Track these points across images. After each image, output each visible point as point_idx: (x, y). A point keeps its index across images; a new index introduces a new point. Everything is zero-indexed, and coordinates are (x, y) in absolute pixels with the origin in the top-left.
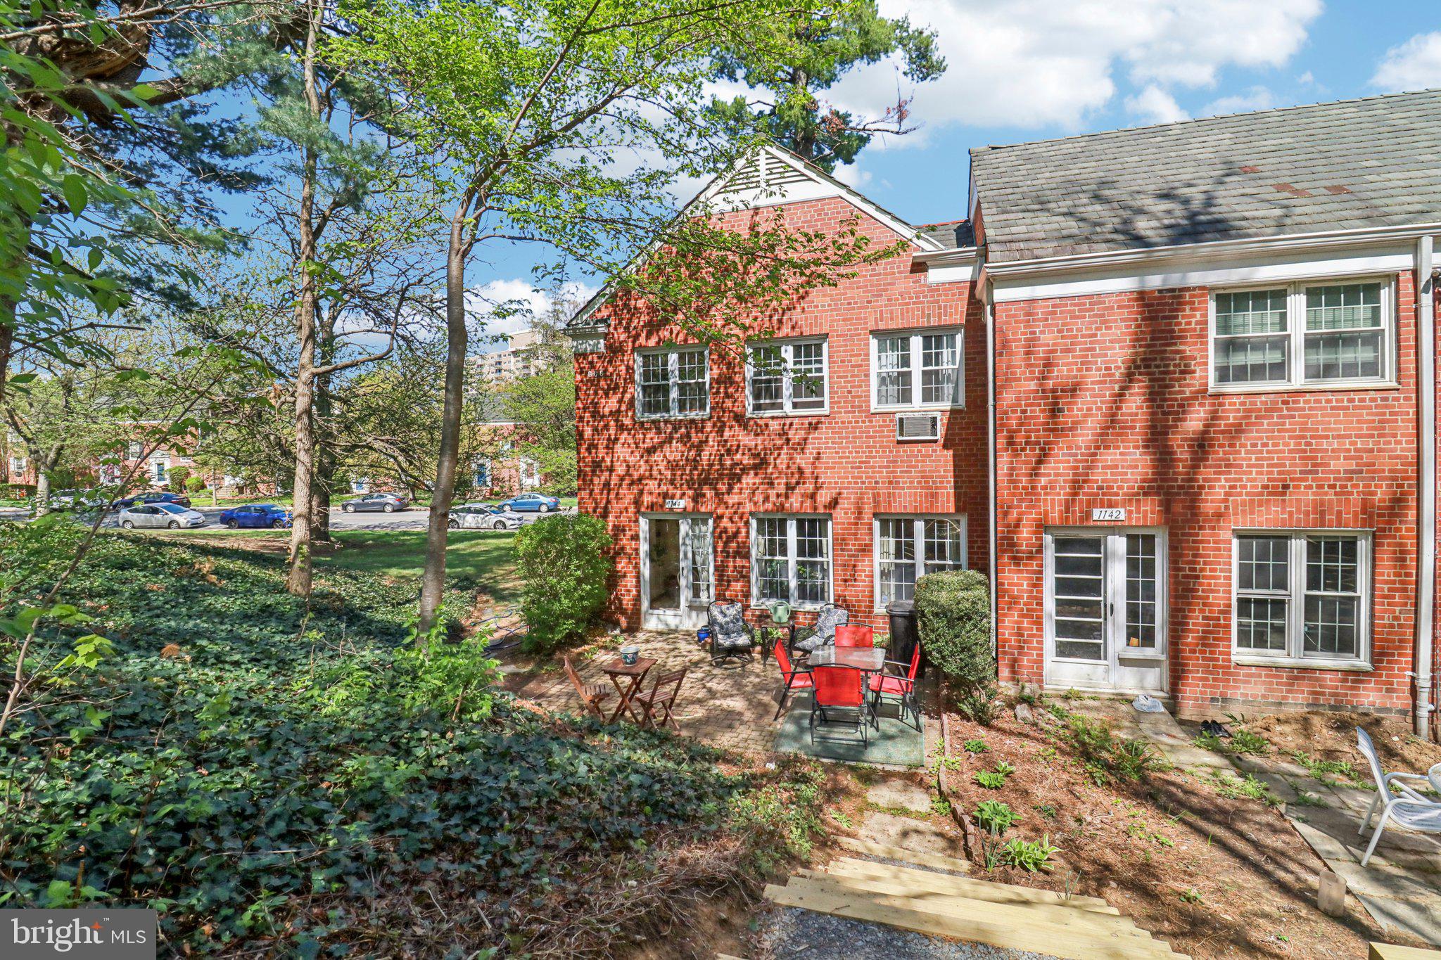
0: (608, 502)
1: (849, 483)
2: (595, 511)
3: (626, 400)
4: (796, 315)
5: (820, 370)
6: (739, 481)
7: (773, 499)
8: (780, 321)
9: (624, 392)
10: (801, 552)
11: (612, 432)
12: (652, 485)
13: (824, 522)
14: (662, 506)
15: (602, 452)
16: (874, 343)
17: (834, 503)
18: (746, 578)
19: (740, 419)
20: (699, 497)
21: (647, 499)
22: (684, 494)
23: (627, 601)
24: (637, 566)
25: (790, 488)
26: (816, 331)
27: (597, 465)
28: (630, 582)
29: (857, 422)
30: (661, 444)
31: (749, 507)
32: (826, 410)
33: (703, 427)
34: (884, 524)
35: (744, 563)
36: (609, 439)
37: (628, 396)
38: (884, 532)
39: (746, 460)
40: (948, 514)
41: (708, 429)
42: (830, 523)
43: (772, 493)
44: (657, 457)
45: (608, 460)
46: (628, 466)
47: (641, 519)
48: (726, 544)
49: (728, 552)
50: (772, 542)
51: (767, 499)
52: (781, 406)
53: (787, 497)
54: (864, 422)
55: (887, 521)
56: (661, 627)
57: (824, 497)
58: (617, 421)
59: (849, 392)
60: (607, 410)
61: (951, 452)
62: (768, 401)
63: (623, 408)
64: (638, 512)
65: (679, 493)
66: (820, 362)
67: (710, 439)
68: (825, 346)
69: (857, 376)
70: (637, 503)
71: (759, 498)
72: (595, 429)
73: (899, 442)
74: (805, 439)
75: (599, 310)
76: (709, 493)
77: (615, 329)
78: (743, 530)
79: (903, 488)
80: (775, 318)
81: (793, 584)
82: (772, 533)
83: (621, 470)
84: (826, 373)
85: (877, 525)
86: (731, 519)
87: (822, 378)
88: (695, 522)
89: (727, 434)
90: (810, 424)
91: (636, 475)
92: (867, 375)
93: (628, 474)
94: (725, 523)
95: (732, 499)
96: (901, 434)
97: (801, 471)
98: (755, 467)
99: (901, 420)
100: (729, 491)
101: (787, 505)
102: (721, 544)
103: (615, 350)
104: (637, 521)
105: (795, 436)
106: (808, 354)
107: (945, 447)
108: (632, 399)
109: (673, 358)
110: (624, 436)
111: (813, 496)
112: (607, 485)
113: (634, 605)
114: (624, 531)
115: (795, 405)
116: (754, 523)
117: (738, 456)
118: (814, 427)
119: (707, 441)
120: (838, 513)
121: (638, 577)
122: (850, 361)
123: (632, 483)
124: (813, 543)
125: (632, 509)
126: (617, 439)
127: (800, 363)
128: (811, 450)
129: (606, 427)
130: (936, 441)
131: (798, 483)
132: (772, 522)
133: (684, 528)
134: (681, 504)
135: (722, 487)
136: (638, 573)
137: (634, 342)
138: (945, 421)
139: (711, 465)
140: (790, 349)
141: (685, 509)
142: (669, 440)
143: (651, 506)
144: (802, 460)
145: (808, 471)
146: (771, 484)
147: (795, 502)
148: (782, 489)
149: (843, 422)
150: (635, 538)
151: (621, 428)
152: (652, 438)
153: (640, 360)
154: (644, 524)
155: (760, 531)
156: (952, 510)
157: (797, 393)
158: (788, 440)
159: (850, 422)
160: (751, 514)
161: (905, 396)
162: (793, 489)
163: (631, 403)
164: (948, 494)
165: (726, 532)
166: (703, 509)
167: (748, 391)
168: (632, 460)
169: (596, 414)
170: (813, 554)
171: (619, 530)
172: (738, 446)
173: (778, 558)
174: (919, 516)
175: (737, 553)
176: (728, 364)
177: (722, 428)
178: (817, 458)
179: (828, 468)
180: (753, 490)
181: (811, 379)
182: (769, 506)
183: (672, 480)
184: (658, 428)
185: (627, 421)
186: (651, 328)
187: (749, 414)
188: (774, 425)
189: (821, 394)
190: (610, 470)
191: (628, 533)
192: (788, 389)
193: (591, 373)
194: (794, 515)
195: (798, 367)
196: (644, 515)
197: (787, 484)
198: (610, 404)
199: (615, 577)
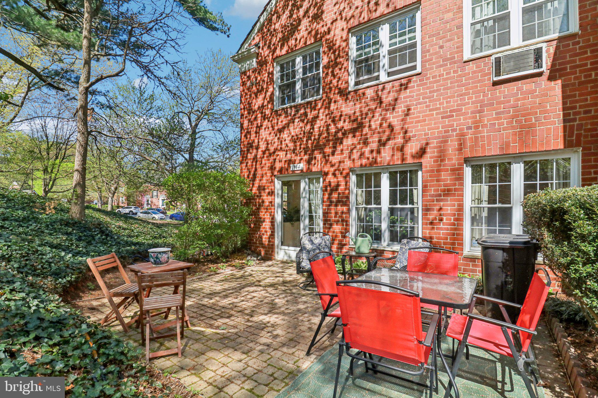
0: (256, 170)
1: (439, 133)
2: (248, 177)
3: (267, 97)
5: (414, 38)
6: (341, 143)
7: (367, 155)
9: (267, 91)
10: (393, 200)
11: (259, 121)
12: (282, 154)
13: (414, 173)
14: (288, 170)
15: (253, 136)
17: (422, 152)
18: (345, 222)
19: (344, 93)
20: (311, 160)
21: (278, 165)
22: (301, 159)
23: (265, 239)
24: (272, 215)
25: (382, 144)
26: (409, 2)
27: (250, 146)
28: (266, 225)
29: (449, 74)
30: (287, 125)
31: (348, 164)
32: (419, 70)
33: (316, 105)
34: (476, 170)
35: (345, 209)
36: (257, 127)
37: (269, 94)
38: (476, 179)
39: (347, 126)
40: (556, 151)
41: (319, 106)
42: (420, 173)
43: (367, 150)
44: (285, 135)
45: (256, 141)
46: (268, 144)
47: (276, 181)
48: (330, 194)
49: (331, 202)
50: (368, 193)
51: (362, 155)
52: (377, 78)
53: (379, 152)
54: (456, 72)
55: (481, 166)
56: (286, 258)
57: (412, 148)
58: (262, 113)
59: (440, 47)
60: (256, 107)
61: (557, 86)
62: (366, 77)
63: (265, 103)
64: (273, 175)
65: (298, 158)
66: (413, 30)
67: (321, 115)
68: (418, 13)
69: (449, 31)
70: (272, 168)
71: (355, 156)
72: (250, 121)
73: (495, 84)
74: (396, 100)
75: (254, 38)
76: (319, 156)
77: (263, 49)
78: (343, 183)
81: (384, 226)
82: (368, 186)
83: (263, 146)
84: (418, 39)
85: (468, 172)
86: (334, 174)
87: (414, 45)
88: (311, 181)
89: (333, 106)
90: (401, 85)
91: (272, 149)
92: (460, 28)
93: (267, 149)
94: (330, 178)
95: (336, 159)
96: (498, 75)
97: (391, 127)
98: (353, 131)
100: (333, 154)
101: (379, 159)
102: (327, 196)
103: (262, 63)
104: (272, 182)
105: (388, 98)
106: (403, 27)
107: (551, 78)
108: (272, 94)
109: (299, 60)
110: (266, 123)
111: (401, 149)
112: (255, 159)
113: (269, 241)
114: (264, 189)
115: (389, 74)
116: (353, 178)
117: (340, 124)
118: (404, 87)
119: (318, 116)
120: (427, 161)
121: (273, 222)
122: (441, 18)
123: (270, 155)
124: (403, 193)
125: (269, 174)
126: (262, 126)
127: (395, 37)
128: (401, 108)
129: (256, 119)
130: (540, 74)
131: (389, 139)
132: (368, 177)
133: (303, 185)
134: (300, 167)
135: (328, 150)
136: (273, 219)
137: (273, 55)
138: (552, 51)
139: (320, 135)
140: (387, 26)
141: (302, 171)
142: (293, 120)
143: (281, 171)
144: (394, 119)
145: (397, 128)
146: (366, 143)
147: (386, 155)
148: (374, 146)
149: (434, 77)
150: (271, 193)
151: (264, 117)
152: (283, 120)
153: (277, 67)
154: (278, 184)
155: (359, 185)
156: (561, 146)
157: (393, 63)
158: (381, 103)
159: (441, 76)
160: (352, 170)
161: (505, 39)
162: (384, 144)
163: (271, 100)
164: (556, 129)
165: (330, 185)
166: (314, 169)
167: (352, 69)
168: (270, 138)
169: (250, 111)
170: (403, 201)
171: (261, 188)
172: (341, 116)
173: (373, 206)
174: (517, 157)
175: (339, 202)
176: (334, 52)
177: (330, 103)
178: (407, 115)
179: (419, 122)
180: (352, 150)
181: (405, 48)
182: (364, 161)
183: (294, 150)
184: (286, 113)
185: (268, 112)
186: (284, 40)
187: (351, 87)
188: (370, 93)
189: (413, 58)
190: (257, 148)
191: (267, 191)
192: (385, 61)
193: (248, 84)
194: (385, 169)
195: (393, 41)
196: (278, 178)
197: (380, 141)
198: (258, 102)
199: (259, 222)
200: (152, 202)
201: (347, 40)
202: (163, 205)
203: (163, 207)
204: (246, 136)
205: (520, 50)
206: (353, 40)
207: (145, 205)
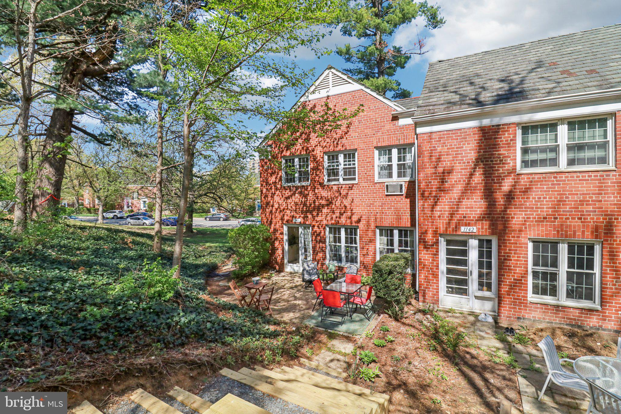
0: (272, 219)
1: (366, 213)
2: (267, 222)
3: (278, 178)
4: (344, 141)
5: (354, 164)
6: (321, 211)
7: (334, 219)
8: (337, 144)
9: (278, 174)
10: (346, 242)
11: (273, 191)
12: (288, 212)
13: (356, 230)
14: (292, 221)
15: (269, 198)
16: (376, 152)
17: (359, 221)
18: (324, 252)
19: (322, 185)
20: (305, 217)
21: (286, 218)
22: (300, 216)
23: (279, 259)
24: (282, 246)
25: (341, 214)
26: (352, 147)
27: (268, 204)
28: (279, 252)
29: (369, 187)
30: (291, 196)
31: (325, 222)
32: (356, 182)
33: (307, 189)
34: (381, 231)
35: (324, 245)
36: (272, 194)
37: (279, 176)
38: (381, 235)
39: (323, 202)
40: (408, 227)
41: (309, 189)
42: (358, 230)
43: (334, 216)
44: (289, 201)
45: (272, 202)
46: (279, 205)
47: (284, 227)
48: (316, 237)
49: (317, 241)
50: (335, 237)
52: (338, 180)
53: (340, 218)
54: (372, 186)
55: (383, 230)
56: (292, 271)
57: (355, 218)
58: (275, 186)
59: (366, 174)
60: (271, 182)
61: (408, 200)
62: (333, 178)
63: (277, 181)
64: (283, 223)
65: (298, 216)
66: (354, 161)
67: (310, 194)
68: (356, 154)
69: (369, 167)
70: (282, 219)
71: (329, 218)
72: (267, 189)
73: (387, 195)
74: (347, 194)
75: (269, 141)
76: (310, 216)
77: (274, 149)
78: (323, 232)
79: (388, 215)
80: (335, 143)
81: (343, 255)
82: (335, 233)
83: (276, 206)
84: (356, 166)
85: (378, 231)
86: (318, 227)
87: (355, 168)
88: (305, 228)
89: (316, 191)
90: (349, 187)
91: (282, 208)
92: (373, 166)
93: (279, 207)
94: (316, 228)
95: (319, 218)
96: (387, 191)
97: (346, 207)
98: (327, 205)
99: (387, 186)
100: (318, 214)
101: (340, 221)
102: (314, 238)
103: (274, 157)
104: (282, 227)
105: (344, 192)
106: (349, 158)
107: (406, 197)
108: (281, 176)
109: (296, 160)
110: (278, 192)
111: (350, 218)
112: (271, 212)
113: (281, 261)
115: (344, 179)
116: (328, 229)
118: (351, 189)
119: (308, 195)
120: (361, 225)
121: (283, 250)
122: (366, 160)
123: (281, 211)
124: (351, 238)
125: (280, 222)
126: (275, 194)
127: (346, 161)
128: (349, 198)
129: (271, 188)
130: (402, 195)
131: (344, 212)
132: (335, 228)
133: (300, 230)
134: (299, 220)
135: (315, 213)
136: (283, 248)
137: (281, 154)
138: (406, 186)
139: (310, 205)
140: (342, 155)
141: (300, 223)
142: (294, 194)
143: (287, 221)
144: (346, 202)
145: (348, 207)
146: (334, 212)
147: (343, 220)
148: (338, 215)
149: (363, 187)
150: (282, 234)
151: (277, 189)
152: (287, 193)
153: (284, 161)
154: (285, 229)
155: (330, 232)
156: (409, 225)
157: (345, 174)
158: (340, 194)
159: (366, 187)
160: (326, 225)
161: (390, 175)
162: (342, 215)
163: (281, 179)
164: (408, 218)
165: (316, 232)
166: (307, 223)
167: (326, 173)
168: (280, 202)
169: (267, 183)
170: (351, 243)
171: (275, 230)
172: (321, 196)
173: (338, 244)
174: (396, 228)
175: (320, 241)
176: (317, 162)
177: (315, 189)
178: (352, 202)
179: (357, 206)
180: (327, 215)
181: (351, 168)
182: (333, 222)
183: (296, 210)
184: (290, 189)
185: (279, 186)
186: (288, 148)
187: (325, 183)
188: (335, 188)
189: (354, 174)
190: (273, 206)
191: (279, 232)
192: (341, 173)
193: (265, 167)
194: (343, 226)
195: (345, 163)
196: (285, 224)
197: (340, 213)
198: (272, 179)
199: (274, 250)
200: (132, 204)
201: (323, 158)
202: (144, 207)
203: (145, 208)
204: (265, 198)
205: (394, 183)
206: (326, 157)
207: (125, 207)
